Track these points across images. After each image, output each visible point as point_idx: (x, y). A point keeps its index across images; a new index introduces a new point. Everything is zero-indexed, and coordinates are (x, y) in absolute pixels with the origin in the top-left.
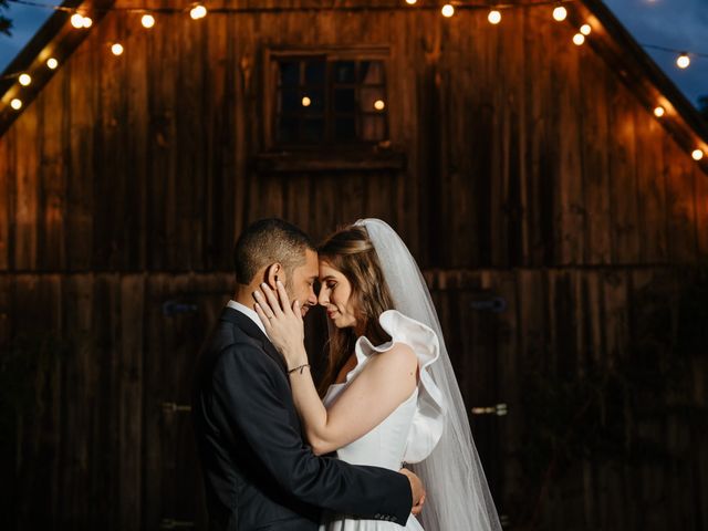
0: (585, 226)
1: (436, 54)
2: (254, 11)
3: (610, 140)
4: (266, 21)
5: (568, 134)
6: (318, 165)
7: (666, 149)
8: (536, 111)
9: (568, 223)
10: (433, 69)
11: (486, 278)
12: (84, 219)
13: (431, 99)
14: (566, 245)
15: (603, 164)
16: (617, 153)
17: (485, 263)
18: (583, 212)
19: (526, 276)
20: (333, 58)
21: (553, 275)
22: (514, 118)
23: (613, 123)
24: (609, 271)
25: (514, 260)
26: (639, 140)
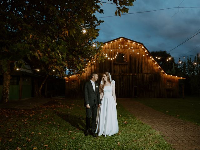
0: (145, 69)
1: (131, 53)
2: (114, 49)
3: (147, 62)
4: (115, 50)
5: (143, 61)
6: (120, 63)
7: (153, 62)
8: (141, 59)
9: (143, 69)
10: (131, 55)
11: (136, 74)
12: (98, 68)
13: (131, 57)
14: (143, 71)
15: (147, 64)
16: (148, 63)
17: (135, 73)
18: (145, 68)
19: (139, 74)
20: (121, 53)
21: (142, 74)
22: (138, 59)
23: (148, 60)
24: (147, 74)
25: (138, 73)
26: (150, 61)
